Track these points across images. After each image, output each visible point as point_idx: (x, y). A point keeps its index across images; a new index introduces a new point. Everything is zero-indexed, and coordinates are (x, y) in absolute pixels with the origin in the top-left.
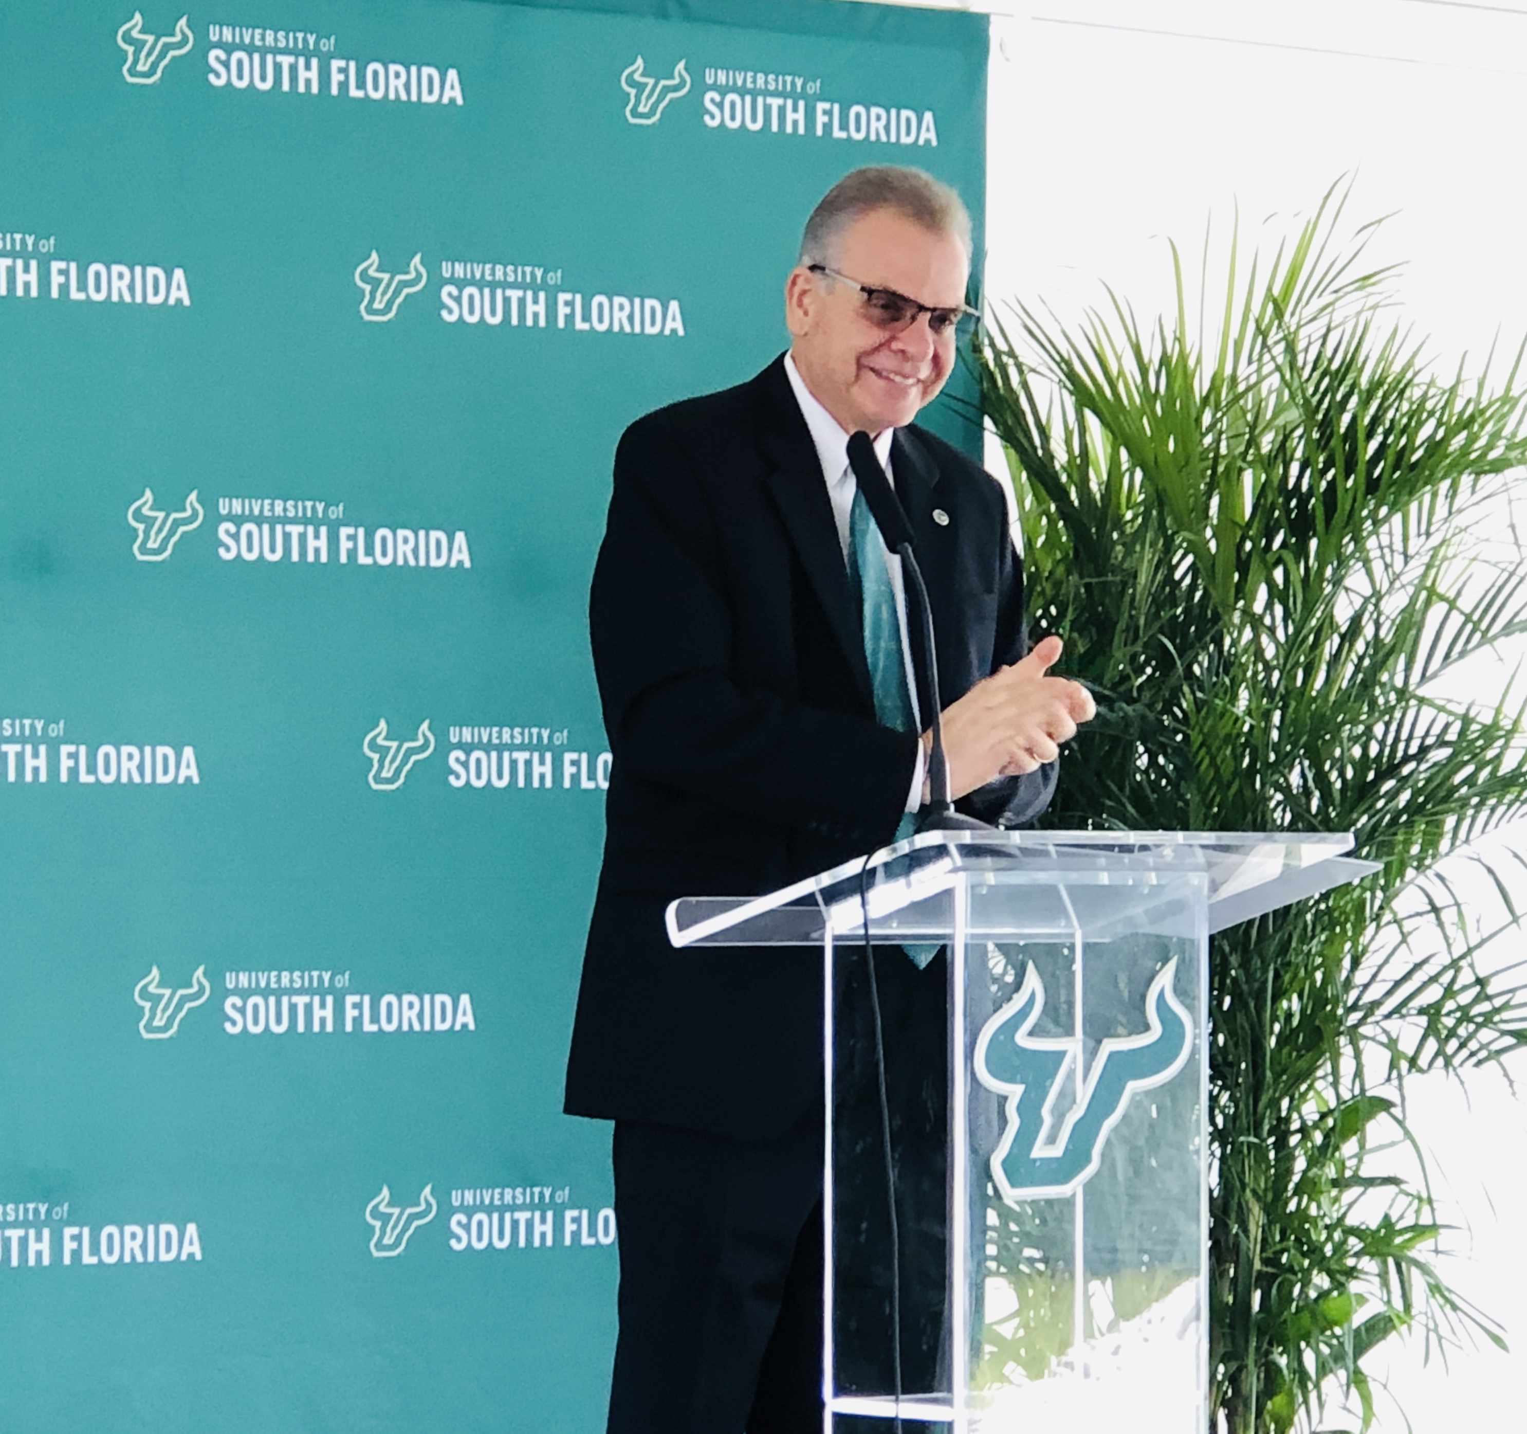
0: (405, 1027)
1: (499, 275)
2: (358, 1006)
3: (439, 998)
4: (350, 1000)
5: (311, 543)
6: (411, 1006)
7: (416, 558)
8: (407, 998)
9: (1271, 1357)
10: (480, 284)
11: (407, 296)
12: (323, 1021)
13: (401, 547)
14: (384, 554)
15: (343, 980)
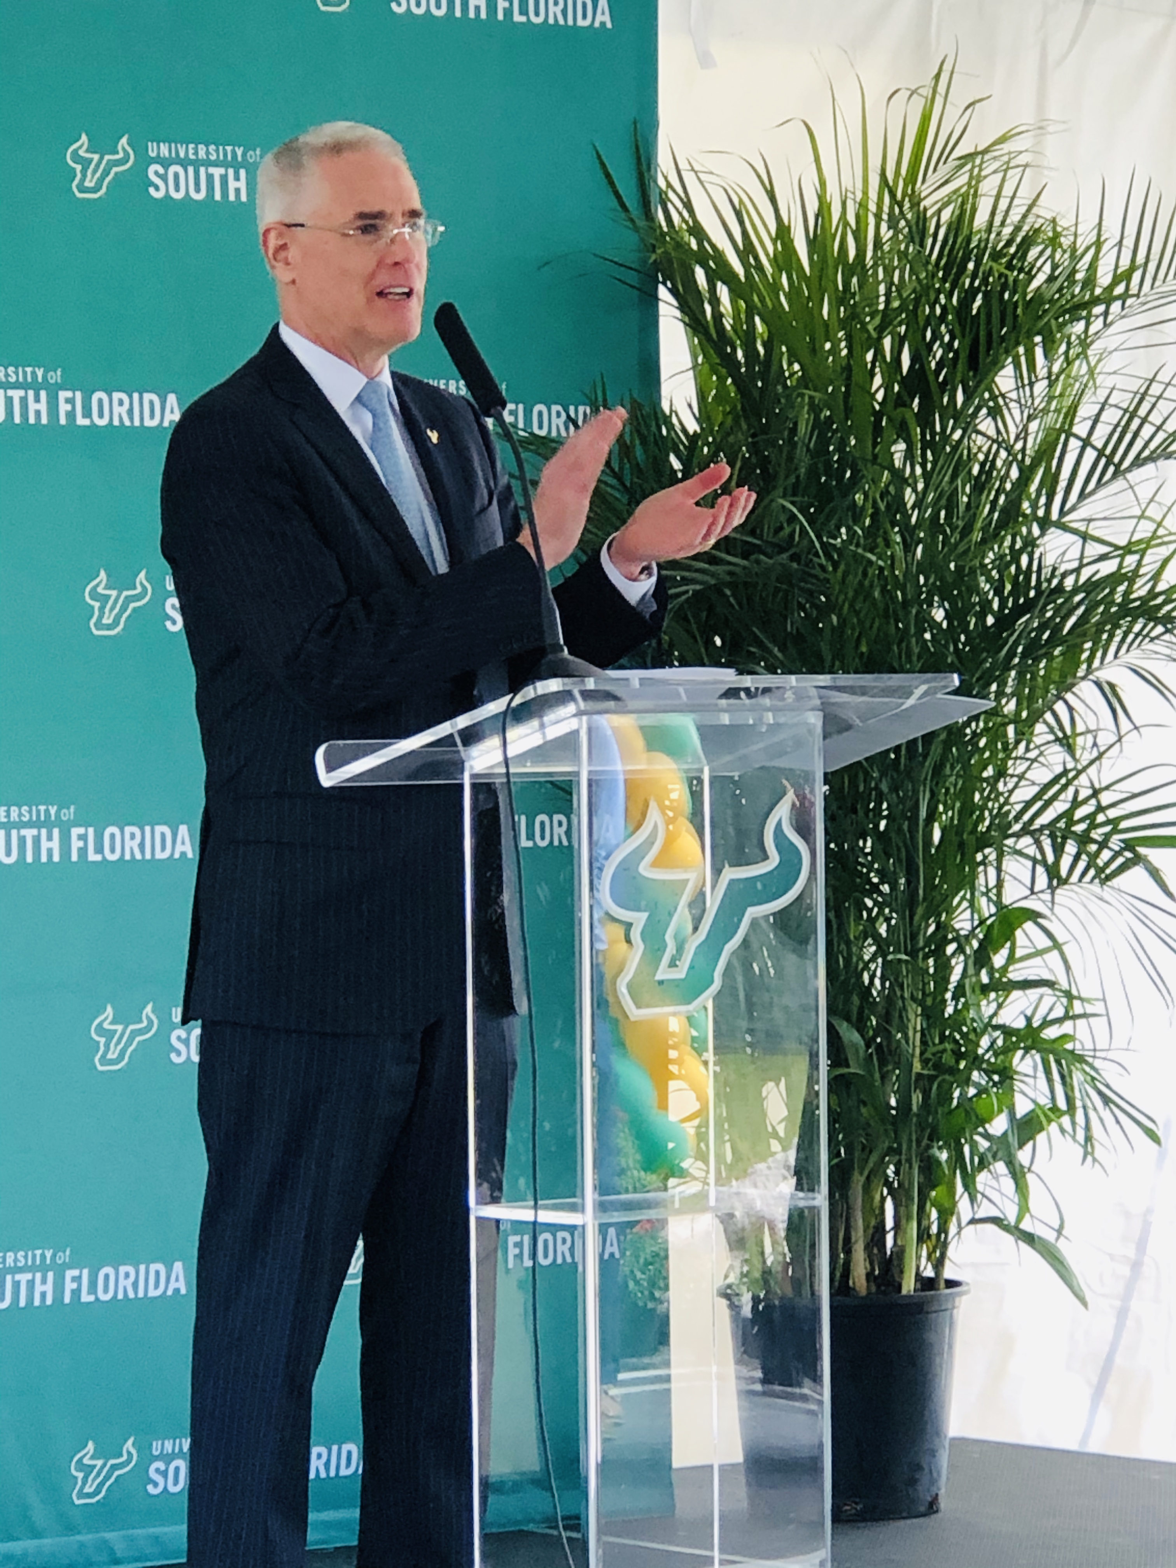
0: (128, 857)
1: (202, 154)
2: (83, 838)
3: (159, 829)
4: (76, 832)
5: (32, 407)
6: (133, 836)
7: (131, 419)
8: (128, 830)
9: (931, 1151)
10: (184, 163)
11: (116, 174)
12: (50, 851)
13: (117, 409)
14: (101, 415)
15: (68, 814)
